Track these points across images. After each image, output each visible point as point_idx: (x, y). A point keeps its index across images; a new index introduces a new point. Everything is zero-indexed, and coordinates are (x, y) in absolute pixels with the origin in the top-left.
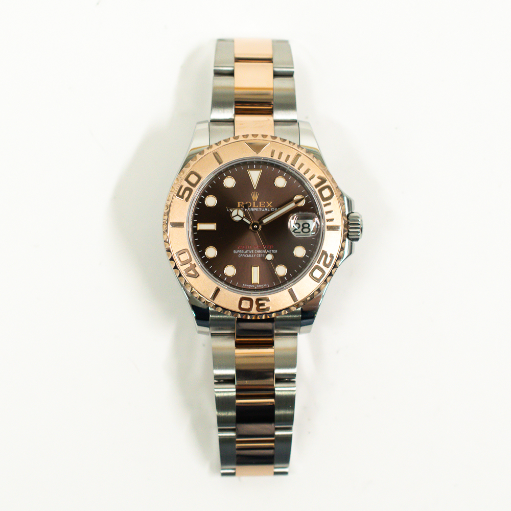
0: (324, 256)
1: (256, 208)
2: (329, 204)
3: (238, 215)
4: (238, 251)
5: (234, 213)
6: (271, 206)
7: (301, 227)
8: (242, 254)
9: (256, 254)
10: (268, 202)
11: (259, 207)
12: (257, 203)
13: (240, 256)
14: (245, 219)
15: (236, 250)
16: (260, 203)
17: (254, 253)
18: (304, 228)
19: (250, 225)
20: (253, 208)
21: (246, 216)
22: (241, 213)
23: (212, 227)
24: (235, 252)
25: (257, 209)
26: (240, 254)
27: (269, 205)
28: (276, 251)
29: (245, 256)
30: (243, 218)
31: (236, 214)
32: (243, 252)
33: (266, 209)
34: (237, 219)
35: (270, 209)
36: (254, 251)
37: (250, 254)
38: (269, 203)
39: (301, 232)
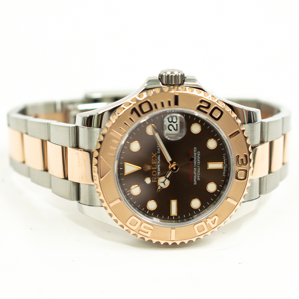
0: (201, 108)
1: (157, 166)
2: (155, 105)
3: (164, 182)
4: (195, 181)
5: (162, 185)
6: (156, 154)
7: (172, 123)
8: (197, 177)
9: (197, 165)
10: (153, 157)
11: (157, 164)
12: (153, 166)
13: (199, 179)
14: (168, 177)
15: (194, 182)
16: (153, 163)
17: (197, 167)
18: (172, 121)
19: (172, 172)
20: (157, 169)
21: (164, 175)
22: (162, 179)
23: (174, 204)
24: (195, 184)
25: (159, 166)
26: (197, 179)
27: (154, 155)
28: (195, 148)
29: (199, 175)
30: (167, 178)
31: (163, 184)
32: (195, 177)
33: (159, 158)
34: (167, 183)
35: (158, 154)
36: (195, 167)
37: (197, 171)
38: (153, 155)
39: (176, 123)
